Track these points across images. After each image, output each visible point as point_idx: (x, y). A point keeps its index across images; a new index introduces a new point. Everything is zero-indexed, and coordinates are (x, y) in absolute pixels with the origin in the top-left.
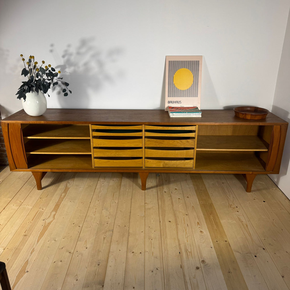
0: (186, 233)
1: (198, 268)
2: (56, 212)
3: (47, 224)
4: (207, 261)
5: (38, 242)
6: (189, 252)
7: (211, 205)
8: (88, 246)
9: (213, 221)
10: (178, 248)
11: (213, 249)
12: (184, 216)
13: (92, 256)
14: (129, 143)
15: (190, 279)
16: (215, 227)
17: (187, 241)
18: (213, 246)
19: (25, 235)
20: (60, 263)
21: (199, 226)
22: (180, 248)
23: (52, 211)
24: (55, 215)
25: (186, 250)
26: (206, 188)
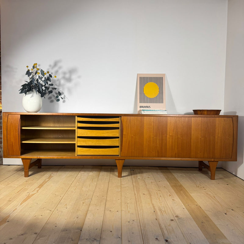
0: (160, 200)
1: (172, 220)
2: (40, 189)
3: (30, 195)
4: (180, 216)
5: (21, 204)
6: (163, 211)
7: (181, 186)
8: (68, 207)
9: (183, 194)
10: (153, 209)
11: (186, 209)
12: (157, 192)
13: (71, 213)
14: (108, 133)
15: (165, 227)
16: (186, 197)
17: (161, 205)
18: (185, 208)
19: (10, 201)
20: (41, 216)
21: (171, 197)
22: (155, 209)
23: (37, 188)
24: (38, 190)
25: (160, 210)
26: (175, 177)
